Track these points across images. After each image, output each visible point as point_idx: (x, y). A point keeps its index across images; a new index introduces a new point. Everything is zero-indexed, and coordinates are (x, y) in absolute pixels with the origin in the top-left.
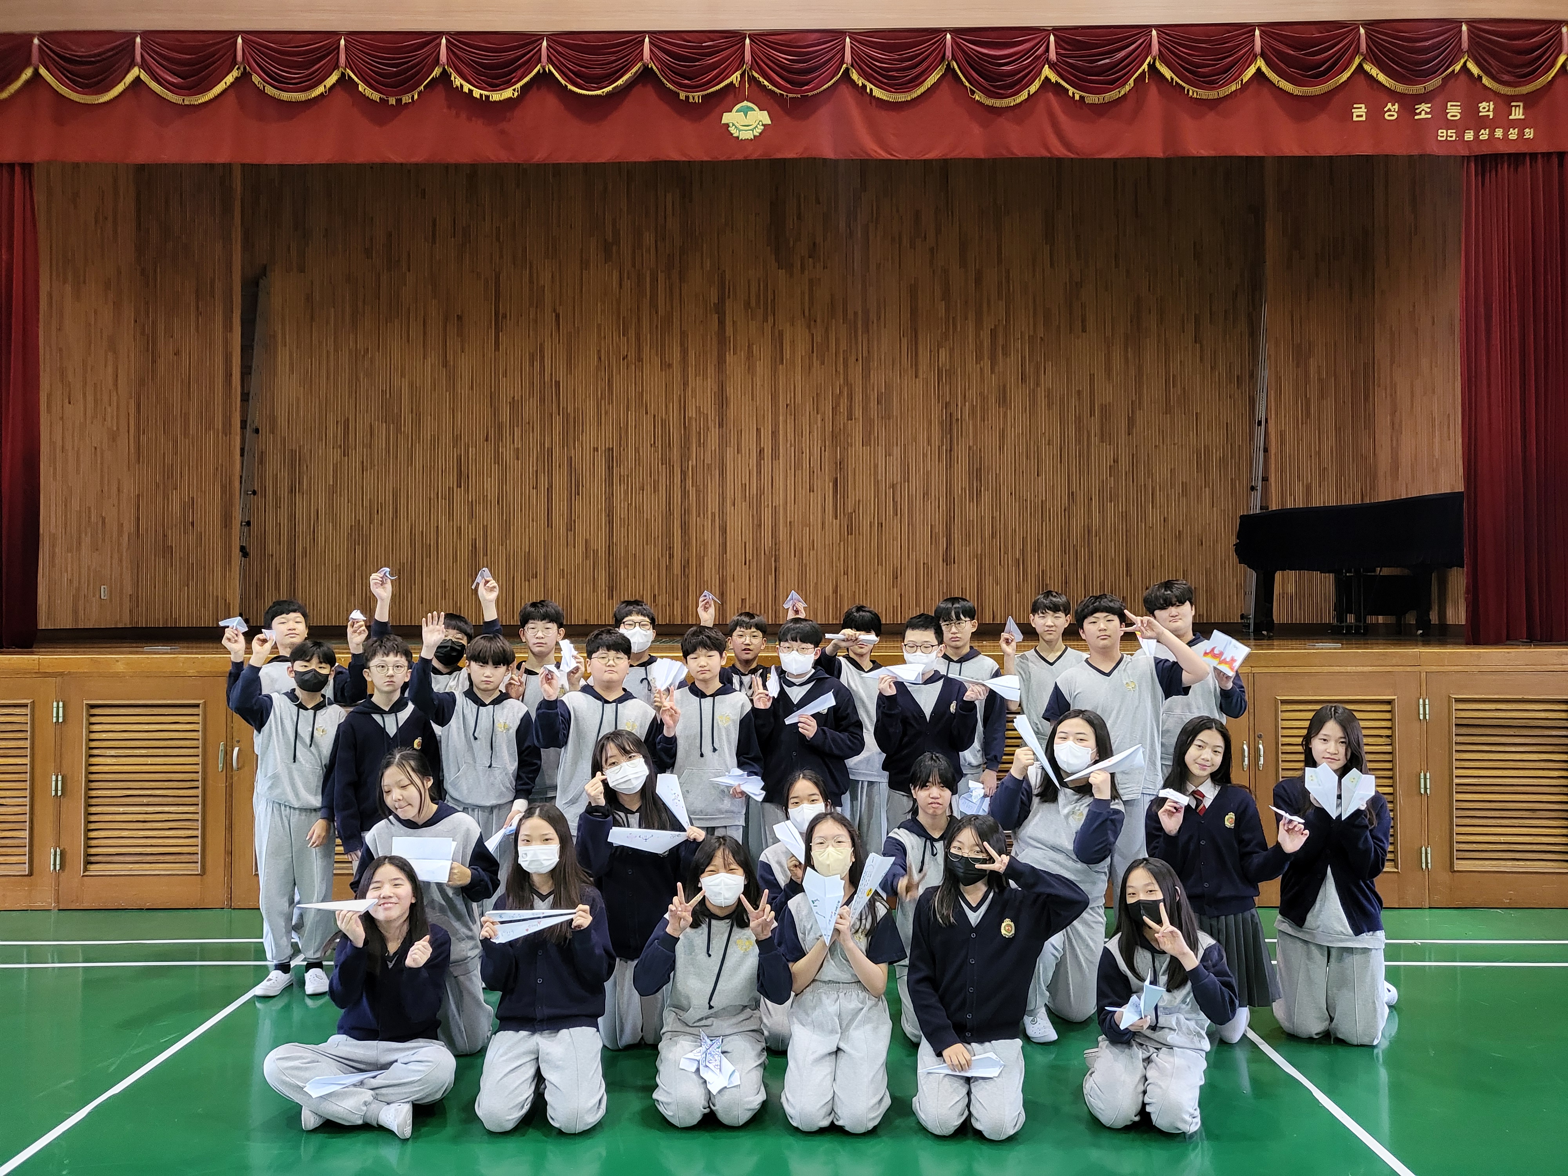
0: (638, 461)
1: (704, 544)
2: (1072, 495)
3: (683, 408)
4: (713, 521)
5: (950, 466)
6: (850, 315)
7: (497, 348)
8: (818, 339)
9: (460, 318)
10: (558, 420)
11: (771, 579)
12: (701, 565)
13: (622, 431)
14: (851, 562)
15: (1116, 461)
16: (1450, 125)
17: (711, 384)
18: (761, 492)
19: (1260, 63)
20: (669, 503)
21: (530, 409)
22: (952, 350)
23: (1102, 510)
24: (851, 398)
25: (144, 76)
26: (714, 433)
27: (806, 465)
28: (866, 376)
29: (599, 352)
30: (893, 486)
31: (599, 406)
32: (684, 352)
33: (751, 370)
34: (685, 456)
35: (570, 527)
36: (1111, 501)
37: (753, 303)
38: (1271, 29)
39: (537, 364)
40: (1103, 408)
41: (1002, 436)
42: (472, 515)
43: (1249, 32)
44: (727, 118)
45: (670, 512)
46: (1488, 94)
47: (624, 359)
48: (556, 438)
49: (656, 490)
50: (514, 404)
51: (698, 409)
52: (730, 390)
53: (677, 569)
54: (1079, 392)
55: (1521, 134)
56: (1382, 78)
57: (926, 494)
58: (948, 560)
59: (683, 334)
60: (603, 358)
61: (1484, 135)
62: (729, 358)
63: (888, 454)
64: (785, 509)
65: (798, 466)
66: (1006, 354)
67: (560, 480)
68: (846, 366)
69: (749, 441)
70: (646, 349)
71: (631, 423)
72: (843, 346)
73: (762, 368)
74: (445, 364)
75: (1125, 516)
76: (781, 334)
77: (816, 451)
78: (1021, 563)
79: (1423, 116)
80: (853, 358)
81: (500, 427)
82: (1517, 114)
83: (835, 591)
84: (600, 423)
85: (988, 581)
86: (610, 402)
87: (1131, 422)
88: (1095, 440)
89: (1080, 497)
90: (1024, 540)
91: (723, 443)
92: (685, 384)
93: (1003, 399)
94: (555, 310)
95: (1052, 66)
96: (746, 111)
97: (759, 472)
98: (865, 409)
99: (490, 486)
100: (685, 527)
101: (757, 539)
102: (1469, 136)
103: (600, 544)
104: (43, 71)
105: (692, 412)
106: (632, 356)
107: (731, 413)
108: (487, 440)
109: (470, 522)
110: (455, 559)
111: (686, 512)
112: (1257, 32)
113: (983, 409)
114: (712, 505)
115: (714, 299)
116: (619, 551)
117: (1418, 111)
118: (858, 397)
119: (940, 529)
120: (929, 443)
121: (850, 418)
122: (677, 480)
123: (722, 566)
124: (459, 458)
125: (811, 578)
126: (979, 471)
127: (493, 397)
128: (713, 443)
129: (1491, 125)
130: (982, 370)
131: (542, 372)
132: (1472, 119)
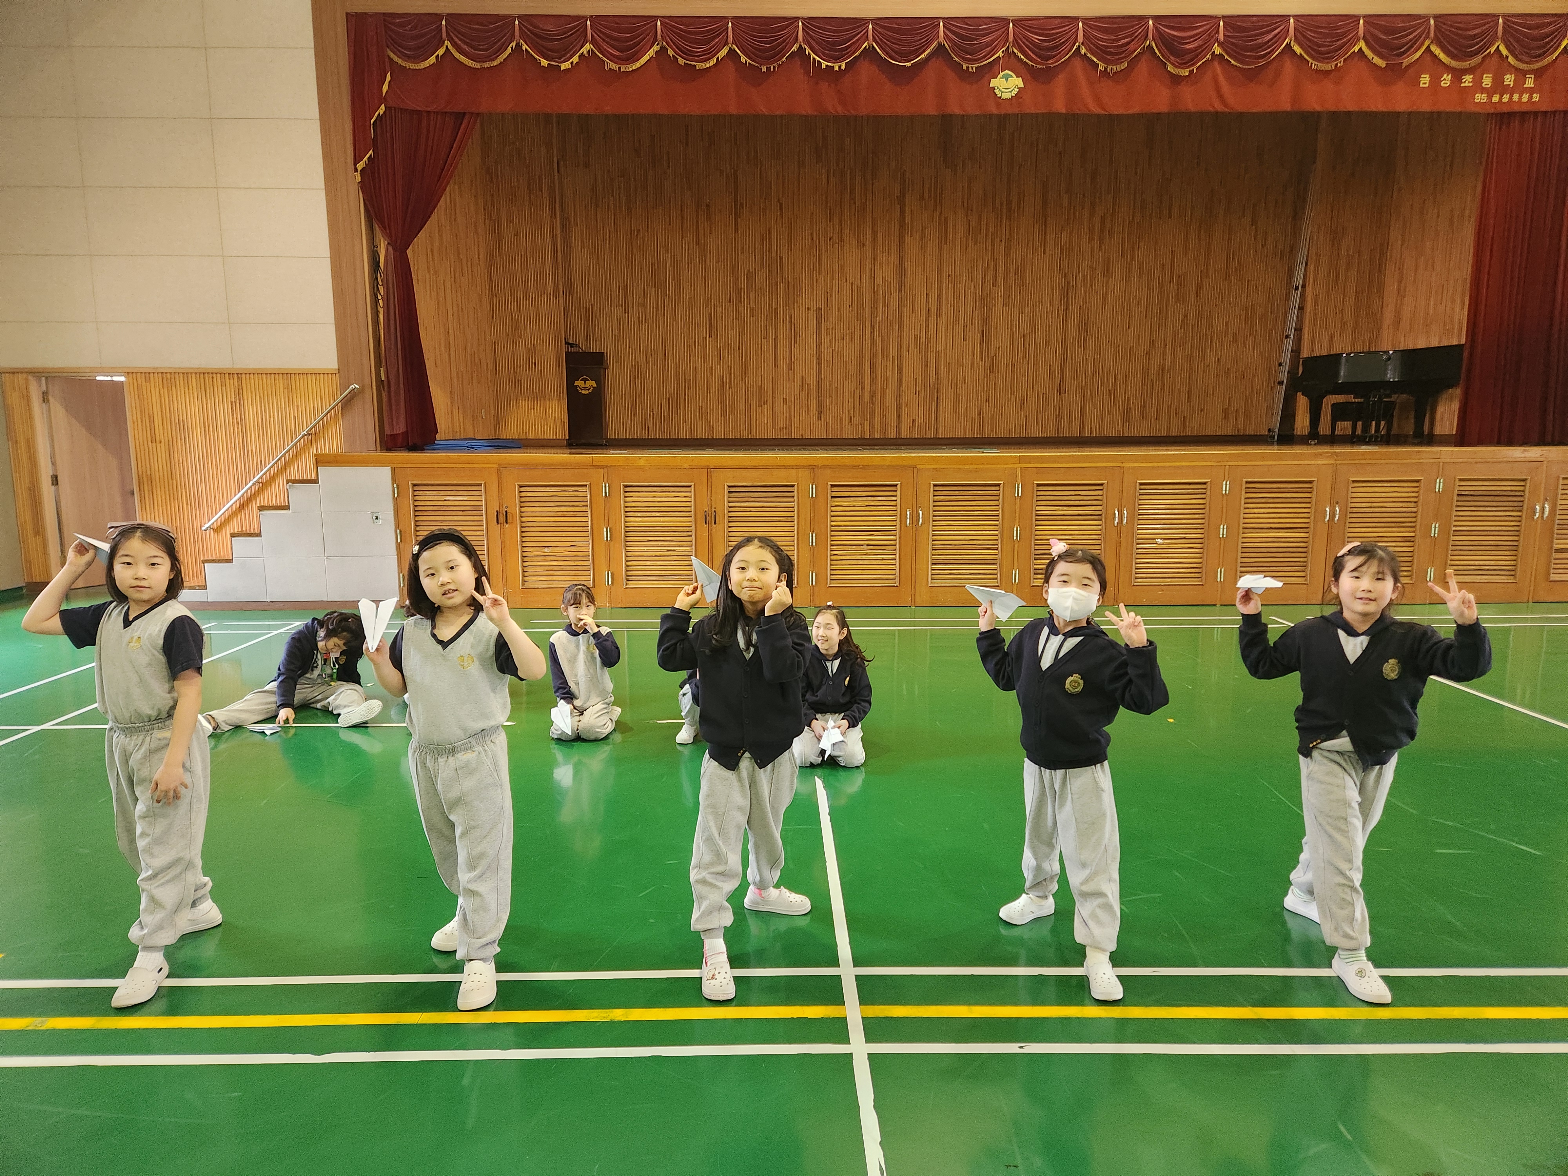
0: (840, 319)
1: (887, 379)
2: (1152, 342)
3: (873, 277)
4: (894, 362)
5: (1065, 321)
6: (998, 205)
7: (736, 230)
8: (973, 224)
9: (708, 206)
10: (781, 287)
11: (934, 404)
12: (883, 395)
13: (828, 296)
14: (991, 393)
15: (1186, 316)
16: (1483, 90)
17: (894, 259)
18: (927, 340)
19: (1362, 44)
20: (862, 349)
21: (762, 277)
22: (1071, 233)
23: (1174, 354)
24: (995, 271)
26: (896, 295)
27: (961, 322)
28: (1007, 254)
29: (812, 234)
30: (1024, 336)
31: (811, 279)
32: (874, 233)
33: (923, 248)
34: (873, 315)
35: (790, 368)
36: (1180, 347)
37: (926, 195)
38: (1372, 20)
39: (766, 243)
40: (1179, 277)
41: (1105, 298)
43: (1356, 21)
44: (994, 83)
45: (862, 356)
46: (1511, 69)
47: (830, 240)
48: (780, 301)
49: (852, 340)
50: (750, 275)
51: (884, 280)
52: (907, 265)
53: (867, 398)
54: (1162, 265)
55: (1531, 97)
56: (1442, 56)
57: (1048, 342)
58: (1061, 391)
59: (874, 221)
60: (815, 239)
61: (1506, 98)
62: (908, 239)
63: (1022, 313)
64: (945, 354)
65: (956, 322)
66: (1111, 236)
67: (783, 332)
68: (993, 245)
69: (921, 302)
70: (846, 231)
71: (835, 289)
73: (932, 246)
74: (698, 243)
75: (1190, 358)
76: (946, 219)
77: (969, 310)
78: (1112, 393)
79: (1466, 84)
80: (999, 239)
81: (739, 291)
82: (1530, 83)
83: (979, 413)
84: (812, 288)
85: (1089, 405)
86: (820, 272)
87: (1199, 287)
88: (1172, 301)
89: (1158, 343)
91: (901, 304)
92: (875, 259)
93: (1107, 272)
94: (779, 201)
95: (1220, 44)
96: (1007, 78)
97: (927, 326)
98: (1006, 279)
99: (733, 335)
100: (873, 366)
101: (925, 376)
102: (1496, 99)
103: (812, 381)
105: (879, 281)
106: (836, 238)
107: (908, 281)
108: (730, 302)
109: (719, 364)
110: (709, 393)
111: (873, 356)
112: (1361, 22)
113: (1091, 277)
114: (893, 352)
115: (897, 193)
116: (826, 385)
117: (1463, 81)
118: (1001, 269)
119: (1056, 369)
120: (1051, 305)
121: (994, 285)
122: (868, 332)
123: (899, 396)
124: (710, 315)
125: (963, 405)
126: (1086, 324)
127: (734, 270)
128: (894, 303)
129: (1511, 91)
130: (1092, 248)
131: (770, 250)
132: (1499, 87)
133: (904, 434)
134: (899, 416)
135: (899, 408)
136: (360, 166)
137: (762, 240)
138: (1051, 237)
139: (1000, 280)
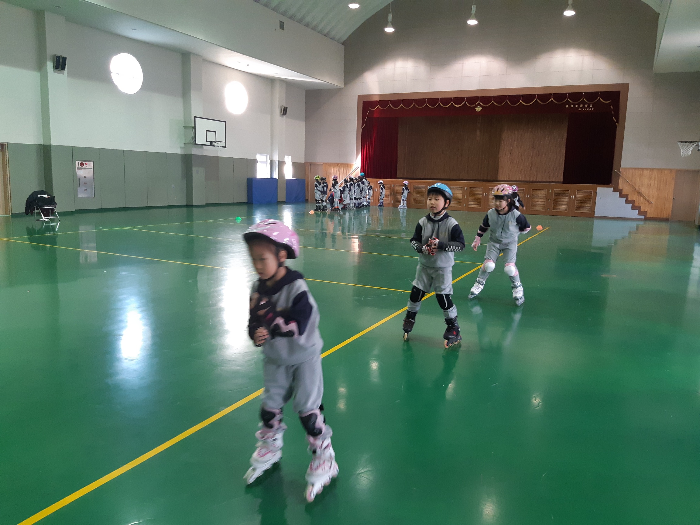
16: (580, 108)
25: (402, 105)
38: (554, 94)
44: (476, 109)
46: (587, 103)
55: (592, 109)
56: (570, 101)
61: (586, 109)
74: (441, 132)
81: (450, 143)
82: (591, 106)
84: (468, 142)
86: (470, 138)
92: (484, 134)
93: (545, 138)
95: (522, 101)
96: (478, 108)
98: (517, 140)
102: (583, 110)
103: (466, 165)
104: (391, 105)
108: (448, 145)
112: (552, 95)
129: (587, 108)
132: (584, 107)
136: (362, 128)
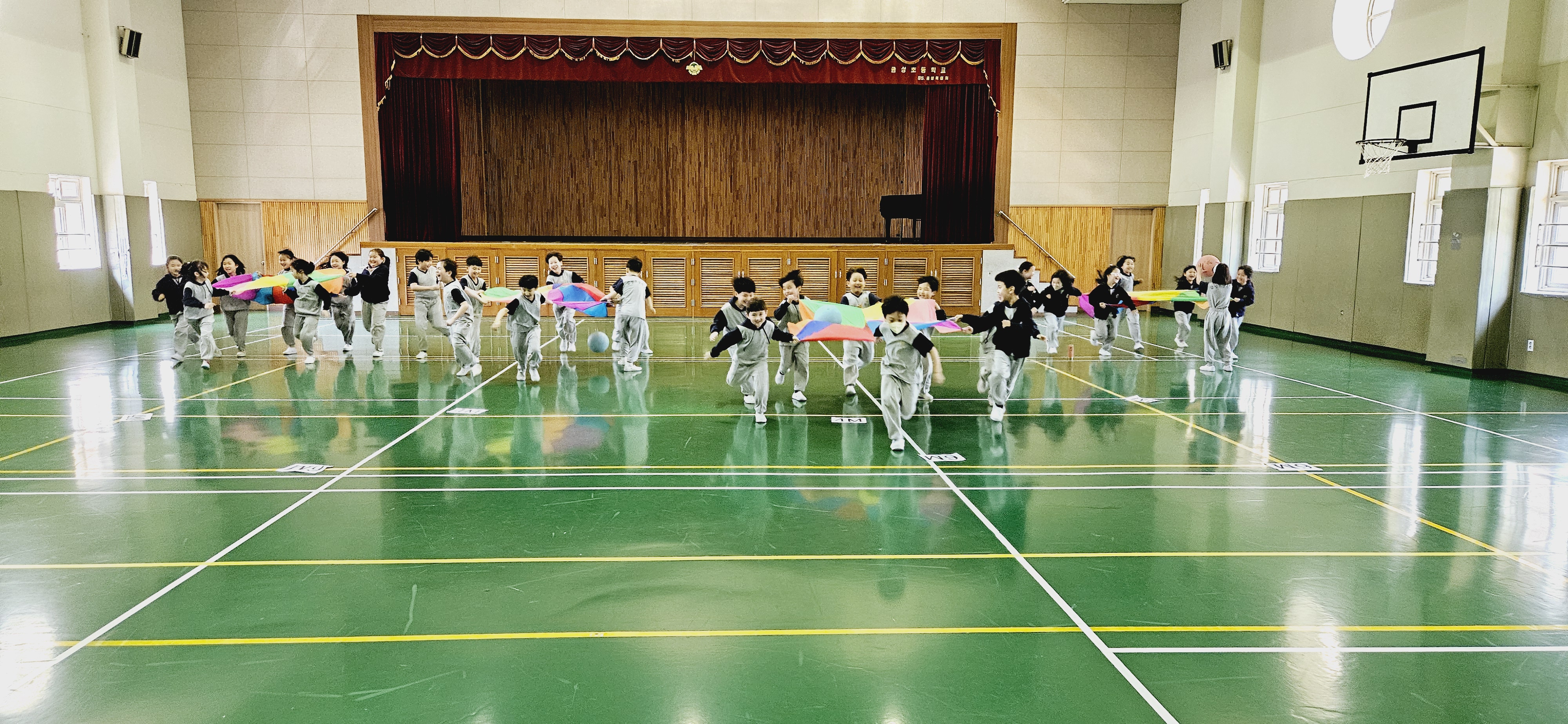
0: (648, 167)
1: (676, 203)
2: (830, 184)
3: (667, 144)
4: (680, 193)
5: (779, 171)
7: (586, 117)
8: (724, 115)
10: (613, 150)
11: (704, 218)
12: (674, 212)
13: (641, 154)
14: (738, 211)
15: (848, 169)
16: (922, 75)
17: (679, 134)
18: (700, 181)
19: (862, 53)
20: (661, 185)
21: (602, 143)
22: (781, 120)
23: (842, 190)
24: (738, 141)
25: (493, 50)
26: (680, 155)
27: (719, 170)
28: (744, 131)
29: (630, 119)
30: (756, 179)
31: (631, 144)
32: (667, 119)
33: (695, 128)
34: (668, 165)
35: (619, 195)
36: (846, 186)
37: (696, 99)
38: (865, 42)
39: (604, 125)
40: (843, 146)
41: (801, 158)
42: (577, 189)
43: (858, 42)
44: (688, 68)
45: (661, 189)
46: (934, 65)
47: (641, 122)
48: (613, 157)
49: (655, 180)
51: (673, 145)
52: (686, 136)
53: (665, 214)
54: (833, 140)
55: (944, 78)
56: (900, 59)
57: (769, 183)
58: (778, 211)
59: (667, 112)
60: (632, 122)
61: (932, 78)
62: (687, 123)
63: (754, 165)
64: (710, 189)
65: (715, 170)
66: (804, 122)
67: (615, 175)
68: (736, 125)
69: (695, 159)
70: (651, 118)
71: (645, 150)
72: (735, 117)
73: (700, 127)
74: (564, 123)
76: (708, 112)
77: (723, 163)
79: (913, 72)
80: (739, 123)
82: (943, 71)
83: (731, 224)
85: (795, 219)
86: (636, 141)
87: (855, 153)
88: (840, 160)
89: (833, 184)
90: (810, 202)
91: (684, 159)
92: (668, 133)
96: (694, 65)
97: (699, 172)
99: (585, 176)
100: (668, 196)
101: (699, 202)
102: (928, 78)
103: (632, 202)
104: (459, 47)
105: (670, 146)
107: (687, 146)
109: (577, 192)
110: (571, 209)
111: (668, 190)
112: (861, 42)
113: (793, 146)
114: (679, 186)
116: (640, 206)
117: (912, 70)
118: (741, 140)
119: (775, 197)
120: (771, 161)
121: (737, 149)
122: (664, 175)
123: (684, 212)
124: (571, 164)
125: (721, 218)
126: (791, 173)
127: (585, 138)
128: (680, 159)
129: (935, 75)
130: (793, 129)
131: (606, 128)
132: (929, 73)
133: (688, 235)
134: (684, 224)
135: (684, 219)
136: (379, 104)
137: (602, 122)
138: (769, 124)
139: (741, 146)
